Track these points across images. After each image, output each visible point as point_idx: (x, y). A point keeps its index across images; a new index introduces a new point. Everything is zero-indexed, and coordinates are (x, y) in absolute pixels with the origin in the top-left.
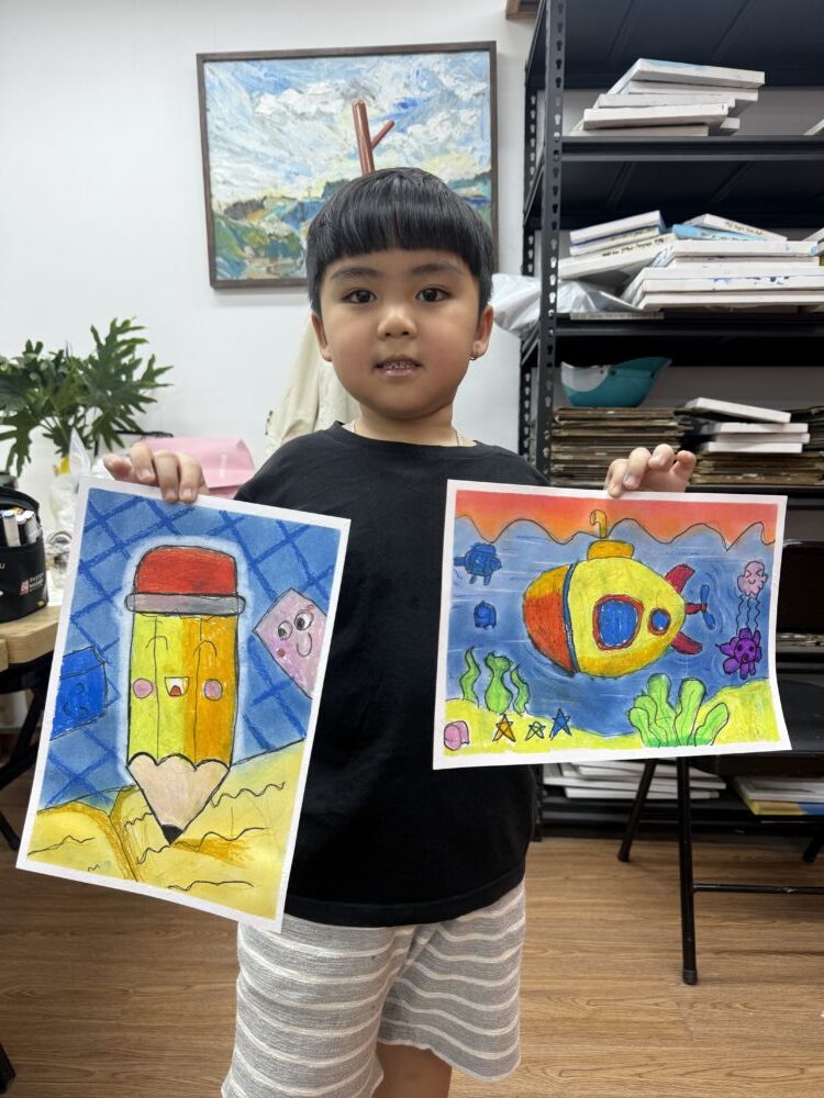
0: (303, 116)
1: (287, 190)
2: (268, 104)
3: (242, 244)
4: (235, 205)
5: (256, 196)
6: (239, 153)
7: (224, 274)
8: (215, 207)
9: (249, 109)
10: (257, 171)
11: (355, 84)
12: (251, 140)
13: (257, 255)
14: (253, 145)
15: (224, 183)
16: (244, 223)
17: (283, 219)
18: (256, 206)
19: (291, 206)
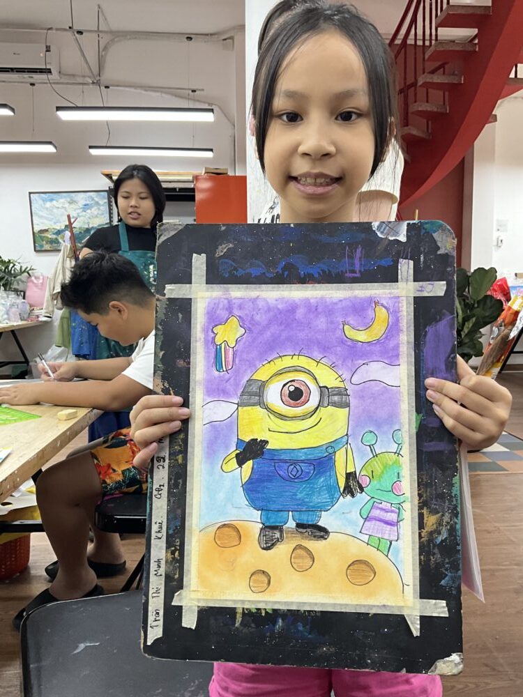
0: (58, 208)
1: (55, 227)
2: (48, 204)
3: (43, 241)
4: (41, 230)
5: (46, 228)
6: (41, 217)
7: (38, 248)
8: (35, 231)
9: (43, 205)
10: (45, 221)
11: (72, 200)
12: (44, 213)
13: (47, 243)
14: (45, 215)
15: (38, 225)
16: (43, 235)
17: (54, 234)
18: (46, 231)
19: (56, 231)
